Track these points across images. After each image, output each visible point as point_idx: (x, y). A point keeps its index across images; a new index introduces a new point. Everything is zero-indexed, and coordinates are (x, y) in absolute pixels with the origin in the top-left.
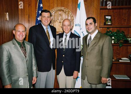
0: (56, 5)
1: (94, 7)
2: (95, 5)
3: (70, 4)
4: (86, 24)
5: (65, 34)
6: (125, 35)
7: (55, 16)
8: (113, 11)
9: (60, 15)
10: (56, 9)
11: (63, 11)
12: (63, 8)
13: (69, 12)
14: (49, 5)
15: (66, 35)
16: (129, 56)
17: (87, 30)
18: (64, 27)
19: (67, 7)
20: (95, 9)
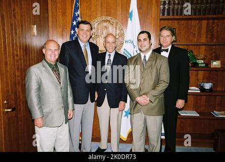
0: (100, 13)
1: (151, 16)
2: (153, 13)
3: (119, 12)
4: (139, 40)
5: (108, 53)
6: (194, 56)
7: (98, 29)
8: (179, 23)
9: (106, 27)
10: (99, 19)
11: (109, 21)
12: (109, 18)
13: (117, 23)
14: (89, 14)
15: (110, 55)
16: (200, 85)
17: (140, 47)
18: (108, 45)
19: (115, 16)
20: (153, 20)
